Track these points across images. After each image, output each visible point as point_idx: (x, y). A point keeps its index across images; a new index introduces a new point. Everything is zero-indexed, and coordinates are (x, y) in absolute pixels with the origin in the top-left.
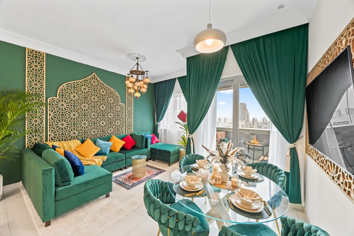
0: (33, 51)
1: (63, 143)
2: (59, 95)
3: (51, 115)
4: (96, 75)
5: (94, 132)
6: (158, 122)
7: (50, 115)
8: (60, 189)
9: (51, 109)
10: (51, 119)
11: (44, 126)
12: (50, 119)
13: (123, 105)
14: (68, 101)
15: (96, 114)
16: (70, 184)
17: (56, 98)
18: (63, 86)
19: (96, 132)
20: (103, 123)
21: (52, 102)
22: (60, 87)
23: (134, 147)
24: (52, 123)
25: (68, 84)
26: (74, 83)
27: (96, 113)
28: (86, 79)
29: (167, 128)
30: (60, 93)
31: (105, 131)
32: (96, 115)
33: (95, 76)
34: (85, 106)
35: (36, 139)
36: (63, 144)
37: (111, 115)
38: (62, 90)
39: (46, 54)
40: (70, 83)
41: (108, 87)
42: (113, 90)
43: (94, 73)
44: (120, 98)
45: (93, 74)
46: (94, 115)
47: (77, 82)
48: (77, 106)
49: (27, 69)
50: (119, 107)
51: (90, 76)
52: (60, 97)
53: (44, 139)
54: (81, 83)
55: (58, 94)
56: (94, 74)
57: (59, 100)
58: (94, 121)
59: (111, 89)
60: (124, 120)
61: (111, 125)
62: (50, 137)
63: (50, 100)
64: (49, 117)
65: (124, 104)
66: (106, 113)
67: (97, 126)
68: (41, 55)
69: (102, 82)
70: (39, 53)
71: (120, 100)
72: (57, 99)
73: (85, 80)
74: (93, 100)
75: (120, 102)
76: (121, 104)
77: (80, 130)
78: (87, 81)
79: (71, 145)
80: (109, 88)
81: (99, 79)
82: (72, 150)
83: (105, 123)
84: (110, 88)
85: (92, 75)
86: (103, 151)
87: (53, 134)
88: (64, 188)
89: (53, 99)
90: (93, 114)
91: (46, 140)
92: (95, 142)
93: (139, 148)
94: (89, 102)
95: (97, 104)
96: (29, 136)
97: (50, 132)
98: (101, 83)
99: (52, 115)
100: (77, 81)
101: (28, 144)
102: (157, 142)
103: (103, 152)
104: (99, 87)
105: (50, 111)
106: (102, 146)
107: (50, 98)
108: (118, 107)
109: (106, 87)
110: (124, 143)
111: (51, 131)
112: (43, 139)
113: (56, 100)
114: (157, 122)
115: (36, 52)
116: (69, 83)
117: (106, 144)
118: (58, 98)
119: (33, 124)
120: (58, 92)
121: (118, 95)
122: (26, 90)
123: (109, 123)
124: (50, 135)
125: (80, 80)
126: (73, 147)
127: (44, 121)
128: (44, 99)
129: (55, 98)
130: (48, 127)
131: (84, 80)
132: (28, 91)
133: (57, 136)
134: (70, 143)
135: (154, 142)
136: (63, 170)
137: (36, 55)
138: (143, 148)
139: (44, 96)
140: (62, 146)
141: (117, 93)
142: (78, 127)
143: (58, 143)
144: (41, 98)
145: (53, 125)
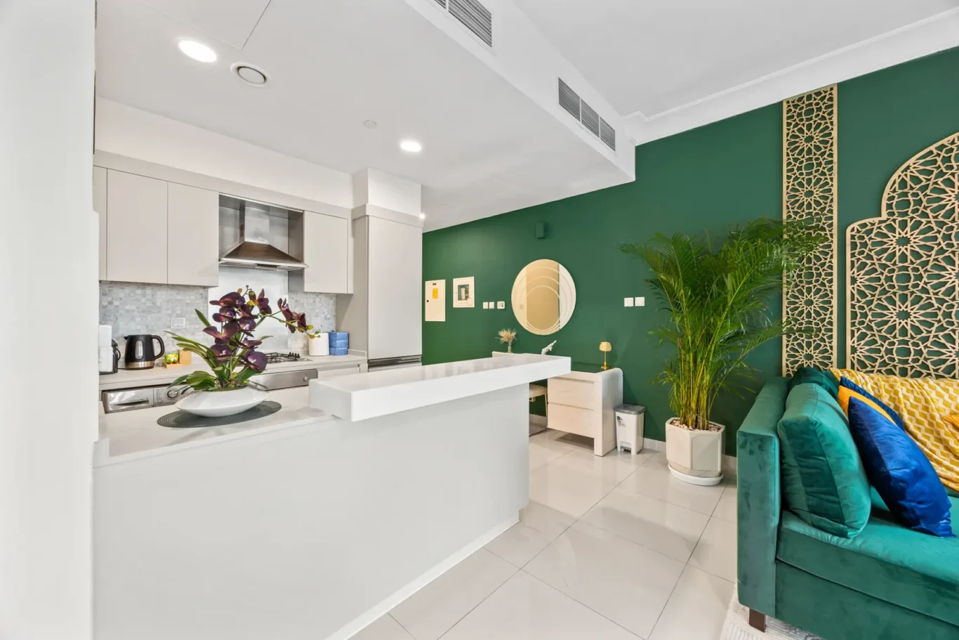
0: (800, 99)
1: (895, 381)
2: (889, 206)
3: (858, 280)
7: (854, 280)
8: (795, 526)
9: (859, 259)
10: (856, 296)
11: (835, 317)
12: (853, 295)
14: (931, 220)
16: (843, 534)
17: (876, 220)
18: (908, 167)
21: (861, 238)
22: (895, 176)
24: (862, 308)
25: (930, 153)
30: (891, 198)
35: (809, 357)
36: (892, 386)
38: (903, 184)
39: (840, 85)
40: (942, 147)
49: (785, 158)
52: (891, 214)
53: (834, 358)
55: (884, 202)
57: (889, 226)
62: (855, 355)
63: (853, 230)
64: (849, 287)
68: (823, 98)
70: (818, 93)
72: (880, 222)
79: (933, 395)
82: (933, 417)
87: (867, 348)
88: (813, 532)
89: (865, 225)
91: (842, 365)
96: (790, 343)
97: (855, 339)
99: (863, 279)
101: (787, 366)
105: (855, 270)
107: (856, 225)
111: (857, 335)
112: (830, 358)
113: (877, 225)
115: (809, 97)
116: (932, 148)
118: (884, 216)
119: (802, 312)
120: (885, 196)
122: (785, 217)
124: (854, 350)
127: (835, 302)
128: (835, 231)
129: (871, 220)
130: (849, 321)
132: (789, 217)
133: (882, 357)
134: (926, 387)
136: (811, 461)
137: (809, 104)
139: (835, 221)
140: (887, 391)
143: (872, 378)
144: (824, 229)
145: (865, 315)
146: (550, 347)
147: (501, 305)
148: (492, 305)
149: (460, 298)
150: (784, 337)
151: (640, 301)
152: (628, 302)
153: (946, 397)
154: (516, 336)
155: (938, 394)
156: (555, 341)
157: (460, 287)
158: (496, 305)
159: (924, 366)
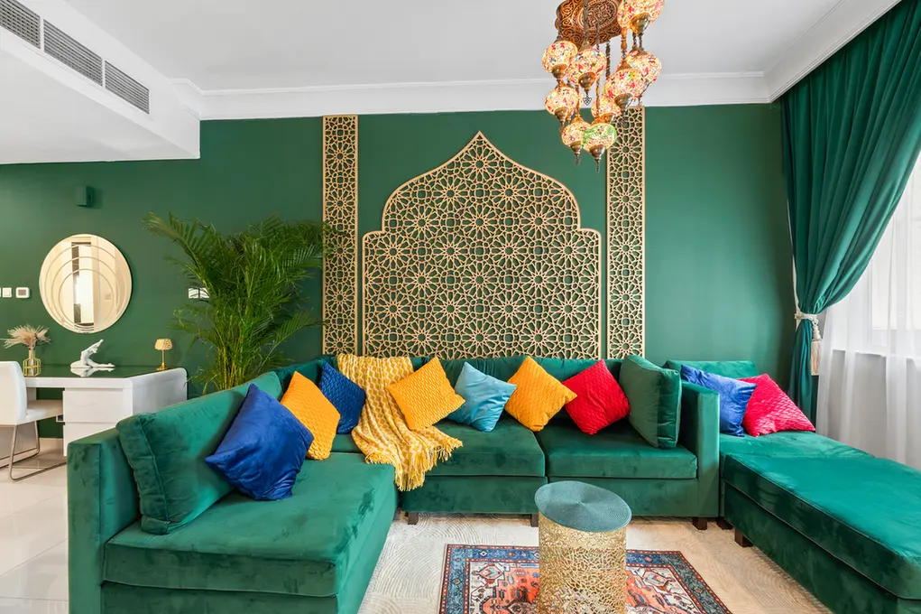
0: (335, 119)
2: (386, 224)
3: (369, 280)
4: (484, 139)
5: (480, 338)
6: (808, 307)
7: (367, 281)
9: (370, 263)
10: (368, 293)
11: (356, 310)
12: (366, 292)
13: (592, 234)
14: (406, 238)
15: (485, 276)
17: (379, 233)
18: (395, 195)
19: (487, 339)
20: (510, 309)
21: (371, 246)
22: (389, 201)
23: (621, 429)
24: (371, 303)
25: (406, 187)
26: (422, 180)
27: (486, 270)
28: (453, 159)
29: (893, 350)
30: (387, 217)
31: (517, 338)
32: (487, 280)
33: (480, 143)
34: (451, 251)
35: (340, 345)
37: (540, 279)
38: (393, 209)
39: (359, 116)
40: (412, 184)
41: (530, 171)
42: (548, 178)
43: (480, 133)
44: (577, 208)
45: (475, 139)
46: (480, 280)
47: (429, 177)
48: (430, 251)
49: (324, 169)
50: (574, 246)
51: (466, 148)
52: (387, 230)
53: (356, 344)
54: (440, 175)
55: (383, 220)
56: (480, 137)
57: (386, 239)
58: (480, 301)
59: (539, 178)
60: (599, 298)
61: (540, 317)
62: (368, 342)
63: (366, 239)
64: (364, 286)
65: (595, 232)
66: (520, 269)
67: (491, 319)
68: (349, 124)
69: (506, 158)
70: (346, 119)
71: (578, 217)
72: (382, 235)
73: (452, 165)
74: (475, 226)
75: (579, 225)
76: (583, 230)
77: (437, 327)
78: (458, 164)
79: (385, 370)
80: (532, 175)
81: (495, 150)
83: (516, 308)
84: (536, 173)
85: (473, 141)
86: (469, 412)
87: (374, 335)
89: (372, 236)
90: (475, 276)
91: (360, 351)
92: (453, 373)
93: (639, 440)
94: (466, 236)
95: (491, 240)
96: (328, 333)
97: (367, 328)
98: (501, 164)
99: (372, 280)
100: (430, 173)
101: (326, 354)
102: (793, 428)
103: (472, 417)
104: (496, 179)
105: (367, 271)
106: (471, 392)
107: (367, 235)
108: (571, 244)
109: (520, 174)
110: (569, 395)
111: (368, 325)
112: (353, 345)
113: (379, 237)
114: (804, 310)
115: (340, 119)
116: (407, 184)
117: (487, 389)
118: (383, 231)
119: (336, 306)
120: (384, 215)
121: (571, 195)
122: (324, 221)
123: (531, 309)
125: (437, 169)
126: (387, 378)
127: (356, 298)
128: (356, 239)
129: (376, 232)
130: (364, 314)
131: (448, 166)
132: (327, 221)
133: (382, 342)
135: (766, 424)
137: (340, 123)
138: (663, 447)
139: (356, 230)
141: (564, 187)
142: (432, 319)
144: (349, 236)
145: (373, 309)
146: (93, 349)
147: (23, 293)
148: (7, 292)
150: (324, 327)
151: (204, 294)
152: (192, 293)
153: (391, 372)
154: (46, 335)
155: (388, 370)
156: (102, 341)
158: (13, 292)
159: (404, 348)
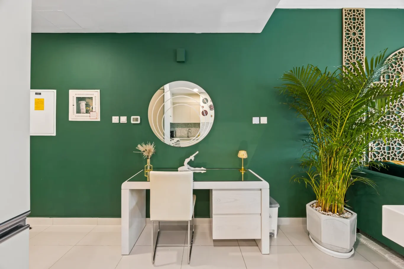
0: (350, 11)
2: (384, 77)
17: (379, 82)
18: (390, 59)
22: (385, 63)
25: (396, 54)
38: (388, 68)
39: (366, 9)
40: (400, 53)
49: (344, 41)
52: (384, 81)
55: (382, 74)
68: (359, 14)
70: (358, 11)
87: (376, 147)
115: (354, 11)
116: (397, 52)
118: (382, 81)
124: (372, 149)
133: (381, 151)
137: (354, 15)
146: (192, 158)
147: (136, 120)
148: (124, 119)
149: (79, 111)
151: (264, 120)
152: (255, 120)
156: (197, 152)
157: (79, 99)
158: (129, 119)
159: (395, 155)
